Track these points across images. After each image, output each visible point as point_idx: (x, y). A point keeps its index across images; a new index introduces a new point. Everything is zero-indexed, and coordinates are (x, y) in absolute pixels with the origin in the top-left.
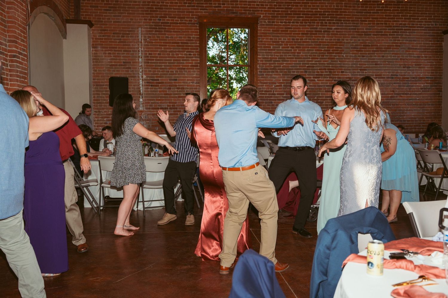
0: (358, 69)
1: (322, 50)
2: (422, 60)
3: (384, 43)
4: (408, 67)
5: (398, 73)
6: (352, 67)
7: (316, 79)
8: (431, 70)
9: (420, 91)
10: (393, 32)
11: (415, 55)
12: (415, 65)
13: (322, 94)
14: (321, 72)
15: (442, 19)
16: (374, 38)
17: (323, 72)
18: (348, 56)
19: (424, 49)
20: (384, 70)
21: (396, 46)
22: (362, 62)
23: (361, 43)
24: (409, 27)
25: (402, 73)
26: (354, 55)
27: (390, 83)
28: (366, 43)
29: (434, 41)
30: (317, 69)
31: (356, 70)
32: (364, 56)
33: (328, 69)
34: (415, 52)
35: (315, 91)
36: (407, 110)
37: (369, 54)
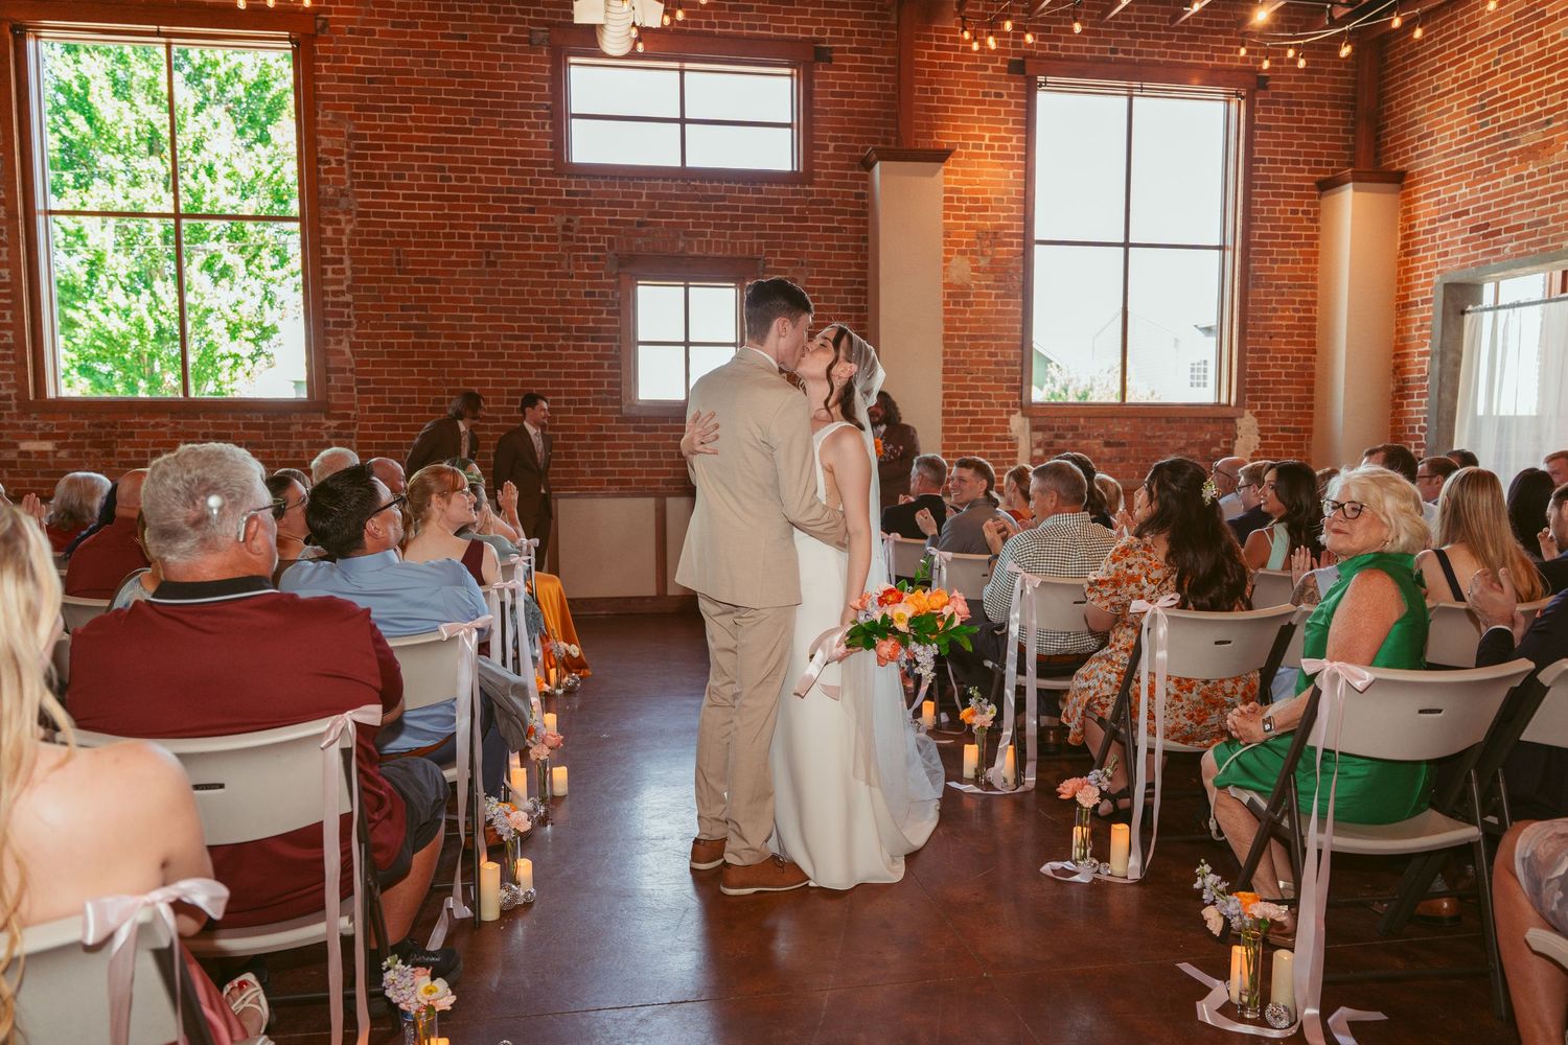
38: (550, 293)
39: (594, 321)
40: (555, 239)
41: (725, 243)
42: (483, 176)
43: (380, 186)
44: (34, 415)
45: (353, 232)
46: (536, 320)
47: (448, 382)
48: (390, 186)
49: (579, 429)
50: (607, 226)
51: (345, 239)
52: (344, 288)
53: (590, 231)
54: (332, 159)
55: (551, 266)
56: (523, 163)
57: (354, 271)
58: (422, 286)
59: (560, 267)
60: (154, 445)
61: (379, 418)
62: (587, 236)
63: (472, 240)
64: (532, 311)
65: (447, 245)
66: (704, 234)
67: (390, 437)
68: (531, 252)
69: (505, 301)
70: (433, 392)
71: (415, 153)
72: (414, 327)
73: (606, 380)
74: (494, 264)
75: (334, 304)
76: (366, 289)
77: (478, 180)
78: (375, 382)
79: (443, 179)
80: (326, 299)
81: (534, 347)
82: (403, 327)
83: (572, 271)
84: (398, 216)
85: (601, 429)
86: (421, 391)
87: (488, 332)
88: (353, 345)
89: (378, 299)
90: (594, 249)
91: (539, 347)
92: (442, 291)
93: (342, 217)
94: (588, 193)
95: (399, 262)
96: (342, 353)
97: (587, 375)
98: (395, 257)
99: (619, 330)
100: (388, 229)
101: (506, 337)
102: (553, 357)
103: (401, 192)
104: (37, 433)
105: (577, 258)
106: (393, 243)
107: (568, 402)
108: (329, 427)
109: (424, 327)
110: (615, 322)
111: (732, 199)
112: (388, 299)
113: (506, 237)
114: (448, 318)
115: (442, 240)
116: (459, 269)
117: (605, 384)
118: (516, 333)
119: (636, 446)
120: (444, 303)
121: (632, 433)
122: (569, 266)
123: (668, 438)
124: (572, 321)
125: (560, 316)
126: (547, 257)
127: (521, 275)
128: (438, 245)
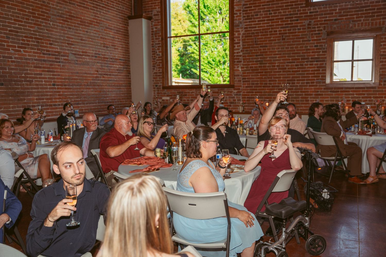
0: (65, 43)
1: (26, 12)
2: (116, 41)
3: (87, 17)
4: (107, 47)
5: (99, 51)
6: (60, 39)
7: (22, 50)
8: (123, 52)
9: (116, 73)
10: (93, 7)
11: (111, 36)
12: (112, 45)
13: (30, 70)
14: (28, 41)
15: (126, 4)
16: (78, 8)
17: (29, 41)
18: (55, 25)
19: (117, 31)
20: (89, 47)
21: (97, 22)
22: (69, 34)
23: (66, 12)
24: (105, 5)
25: (102, 52)
26: (61, 25)
27: (94, 63)
28: (71, 13)
29: (123, 24)
30: (22, 36)
31: (64, 43)
32: (70, 28)
33: (36, 38)
34: (111, 32)
35: (22, 66)
36: (109, 91)
37: (75, 26)
38: (302, 47)
39: (317, 55)
40: (305, 29)
41: (369, 23)
42: (282, 11)
43: (251, 19)
44: (165, 90)
45: (243, 34)
46: (297, 56)
47: (269, 78)
48: (254, 18)
49: (311, 92)
50: (323, 22)
51: (241, 36)
52: (240, 51)
53: (317, 24)
54: (238, 13)
55: (303, 38)
56: (295, 5)
57: (243, 45)
58: (262, 48)
59: (306, 38)
60: (192, 98)
61: (248, 90)
62: (316, 26)
63: (278, 32)
64: (296, 53)
65: (270, 35)
66: (360, 21)
67: (251, 95)
68: (297, 34)
69: (288, 51)
70: (264, 81)
71: (261, 7)
72: (259, 61)
73: (320, 75)
74: (284, 39)
75: (237, 56)
76: (246, 51)
77: (281, 13)
78: (248, 78)
79: (270, 14)
80: (235, 54)
81: (296, 65)
82: (256, 61)
83: (310, 39)
84: (256, 27)
85: (318, 92)
86: (261, 81)
87: (282, 61)
88: (242, 68)
89: (249, 53)
90: (318, 30)
91: (298, 65)
92: (268, 49)
93: (240, 30)
94: (317, 12)
95: (256, 42)
96: (239, 70)
97: (314, 74)
98: (254, 40)
99: (326, 58)
100: (253, 32)
101: (287, 63)
102: (303, 68)
103: (257, 20)
104: (166, 95)
105: (312, 34)
106: (254, 36)
107: (307, 83)
108: (234, 92)
109: (262, 61)
110: (325, 55)
111: (372, 6)
112: (252, 53)
113: (289, 30)
114: (269, 58)
115: (269, 33)
116: (273, 42)
117: (320, 76)
118: (291, 61)
119: (331, 98)
120: (268, 53)
121: (329, 93)
122: (309, 38)
123: (343, 94)
124: (309, 56)
125: (306, 54)
126: (302, 35)
127: (293, 42)
128: (267, 35)
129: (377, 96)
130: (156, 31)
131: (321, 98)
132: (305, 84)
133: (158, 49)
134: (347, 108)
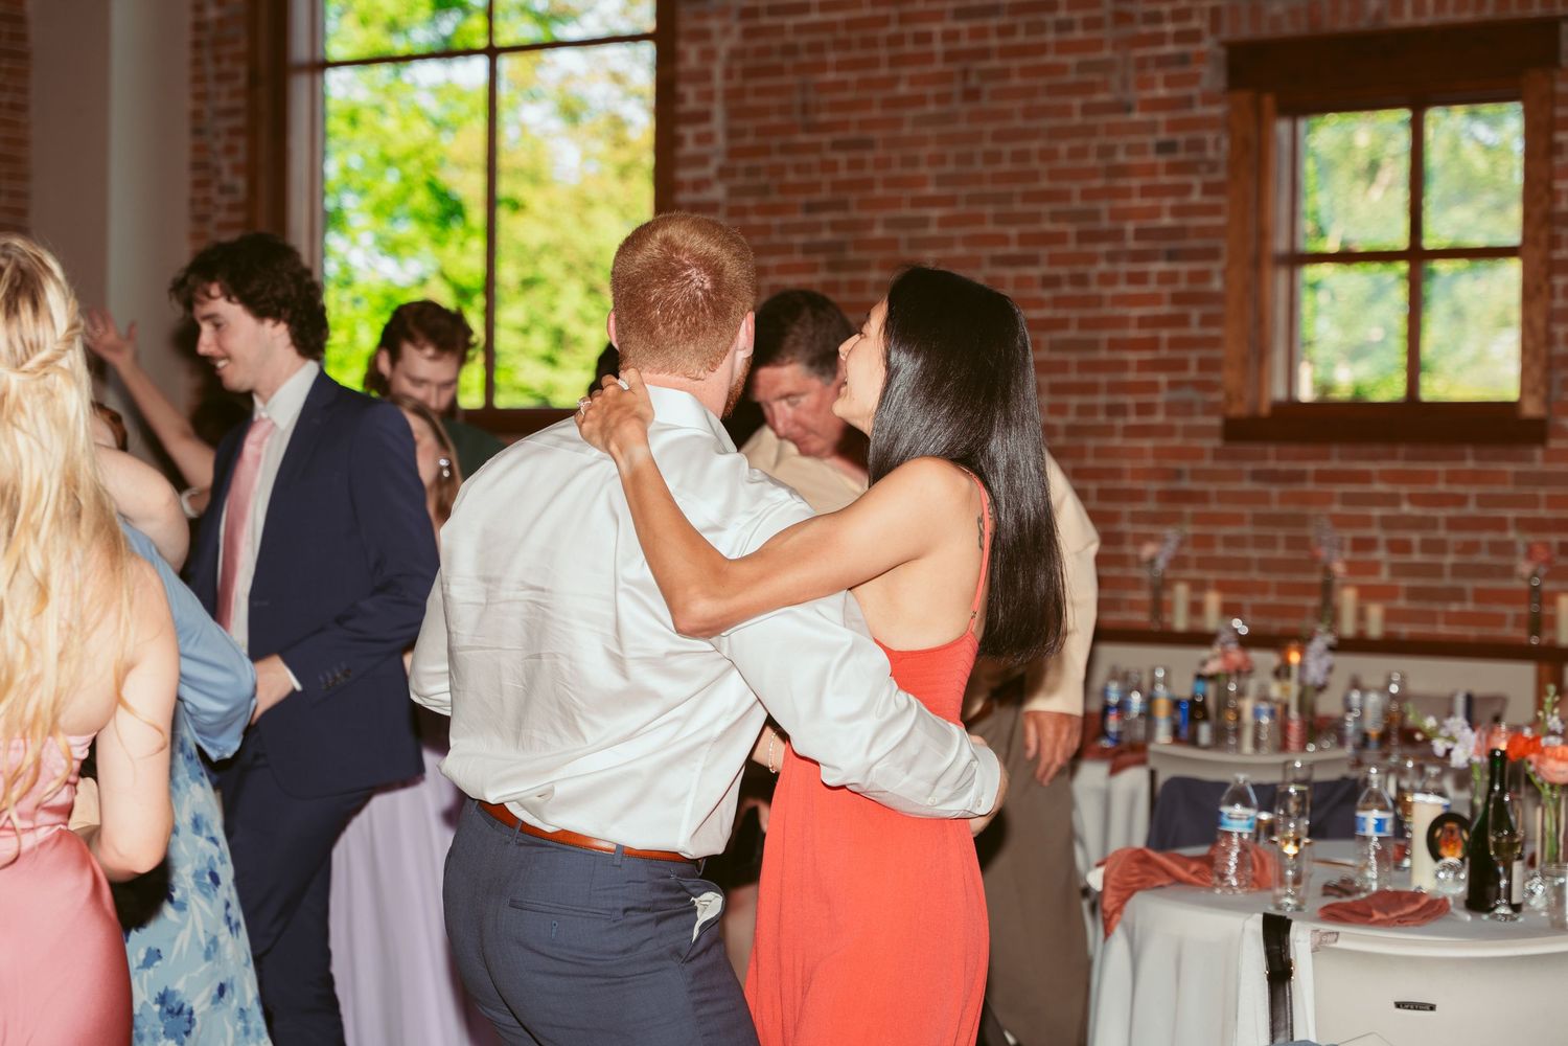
38: (1083, 152)
39: (1177, 211)
40: (1099, 23)
45: (735, 54)
46: (1055, 217)
49: (1138, 474)
51: (718, 69)
55: (1090, 88)
57: (732, 134)
58: (842, 157)
59: (1105, 87)
62: (1166, 8)
63: (938, 46)
64: (1046, 196)
65: (896, 61)
68: (1049, 58)
69: (997, 178)
72: (825, 248)
73: (1193, 356)
74: (975, 94)
76: (752, 172)
81: (1050, 282)
82: (808, 249)
83: (1136, 95)
85: (1177, 475)
89: (764, 190)
90: (1180, 37)
91: (1056, 281)
92: (878, 164)
93: (714, 24)
95: (805, 109)
97: (1153, 344)
98: (798, 99)
99: (1224, 232)
100: (790, 38)
102: (1086, 302)
105: (1142, 64)
106: (800, 69)
107: (1114, 410)
109: (838, 247)
110: (1214, 210)
112: (784, 189)
113: (1005, 31)
114: (890, 223)
115: (883, 52)
116: (910, 113)
117: (1193, 365)
118: (1014, 249)
119: (1259, 520)
120: (879, 192)
121: (1247, 486)
122: (1124, 84)
123: (1328, 499)
124: (1127, 214)
125: (1103, 206)
126: (1082, 67)
127: (1029, 114)
128: (873, 63)
129: (1543, 512)
130: (220, 22)
131: (1198, 519)
132: (1101, 419)
133: (230, 150)
134: (1348, 598)
